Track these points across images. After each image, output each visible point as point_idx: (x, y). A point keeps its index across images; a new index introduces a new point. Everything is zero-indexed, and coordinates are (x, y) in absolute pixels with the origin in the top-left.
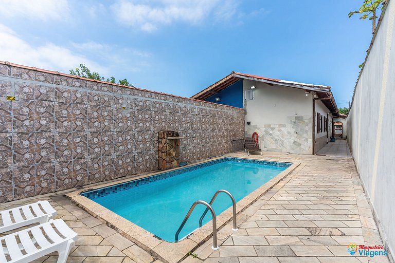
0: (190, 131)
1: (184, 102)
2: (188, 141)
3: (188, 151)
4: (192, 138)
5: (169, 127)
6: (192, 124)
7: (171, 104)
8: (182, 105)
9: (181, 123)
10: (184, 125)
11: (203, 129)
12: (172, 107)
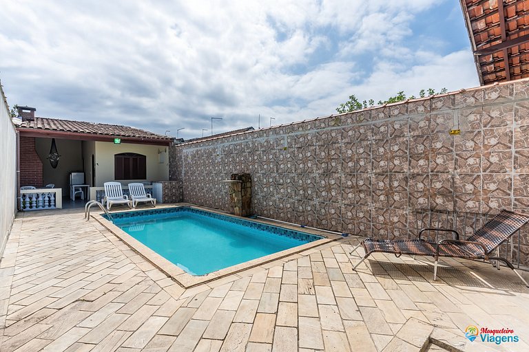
0: (273, 175)
1: (265, 135)
2: (271, 189)
3: (271, 203)
4: (277, 185)
5: (248, 170)
6: (277, 164)
7: (250, 143)
8: (262, 140)
9: (261, 163)
10: (265, 167)
11: (299, 171)
12: (251, 146)
